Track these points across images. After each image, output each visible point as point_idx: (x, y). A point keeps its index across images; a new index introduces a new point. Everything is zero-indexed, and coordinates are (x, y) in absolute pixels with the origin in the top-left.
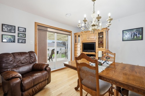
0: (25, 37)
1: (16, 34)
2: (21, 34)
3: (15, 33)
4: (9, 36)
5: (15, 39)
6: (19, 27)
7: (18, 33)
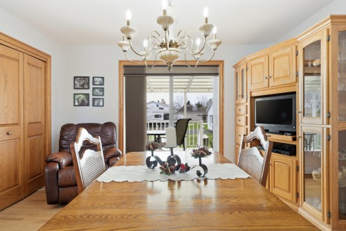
0: (103, 95)
1: (90, 91)
2: (97, 91)
3: (88, 88)
4: (82, 96)
5: (88, 99)
6: (93, 78)
7: (93, 88)
